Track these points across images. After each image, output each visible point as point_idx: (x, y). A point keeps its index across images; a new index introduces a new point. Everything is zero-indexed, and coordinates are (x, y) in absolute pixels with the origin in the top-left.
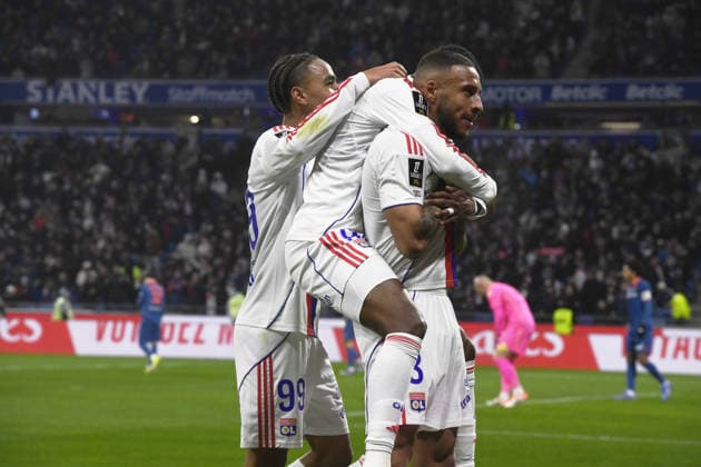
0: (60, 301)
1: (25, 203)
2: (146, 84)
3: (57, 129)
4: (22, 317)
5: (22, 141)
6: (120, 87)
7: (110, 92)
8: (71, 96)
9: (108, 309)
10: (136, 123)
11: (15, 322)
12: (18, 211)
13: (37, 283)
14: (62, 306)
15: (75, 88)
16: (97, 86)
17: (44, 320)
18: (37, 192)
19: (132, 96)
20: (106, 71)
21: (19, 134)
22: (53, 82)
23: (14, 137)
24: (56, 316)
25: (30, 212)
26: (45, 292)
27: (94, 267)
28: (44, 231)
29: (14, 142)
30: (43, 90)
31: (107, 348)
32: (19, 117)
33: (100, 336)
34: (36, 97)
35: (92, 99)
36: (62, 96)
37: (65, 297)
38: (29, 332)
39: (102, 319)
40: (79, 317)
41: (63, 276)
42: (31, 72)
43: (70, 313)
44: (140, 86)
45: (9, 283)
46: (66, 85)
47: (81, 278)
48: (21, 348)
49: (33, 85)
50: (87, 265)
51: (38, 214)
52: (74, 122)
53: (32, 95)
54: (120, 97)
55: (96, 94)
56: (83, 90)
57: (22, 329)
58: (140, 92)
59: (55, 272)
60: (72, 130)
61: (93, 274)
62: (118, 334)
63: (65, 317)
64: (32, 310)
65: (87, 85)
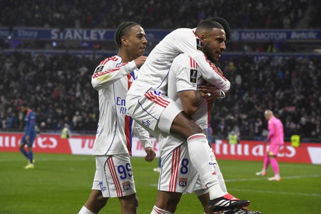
0: (65, 130)
1: (50, 85)
2: (104, 31)
3: (64, 51)
4: (48, 136)
5: (48, 56)
6: (93, 32)
7: (88, 34)
8: (71, 36)
9: (87, 133)
10: (100, 48)
11: (45, 139)
12: (47, 88)
13: (55, 121)
14: (67, 132)
15: (73, 33)
16: (83, 32)
17: (58, 138)
18: (55, 80)
19: (98, 36)
20: (87, 25)
21: (47, 53)
22: (62, 30)
23: (45, 55)
24: (63, 136)
25: (52, 89)
26: (59, 125)
27: (80, 114)
28: (58, 97)
29: (45, 57)
30: (58, 33)
31: (86, 151)
32: (47, 46)
33: (83, 146)
34: (55, 37)
35: (80, 37)
36: (67, 36)
37: (67, 127)
38: (51, 143)
39: (84, 138)
40: (74, 137)
41: (66, 119)
42: (53, 25)
43: (70, 135)
44: (102, 31)
45: (42, 121)
46: (69, 31)
47: (75, 119)
48: (47, 150)
49: (54, 31)
50: (77, 113)
51: (56, 89)
52: (71, 48)
53: (53, 36)
54: (93, 37)
55: (82, 35)
56: (76, 34)
57: (48, 142)
58: (102, 35)
59: (63, 117)
60: (71, 52)
61: (80, 118)
62: (91, 145)
63: (68, 137)
64: (53, 133)
65: (78, 32)
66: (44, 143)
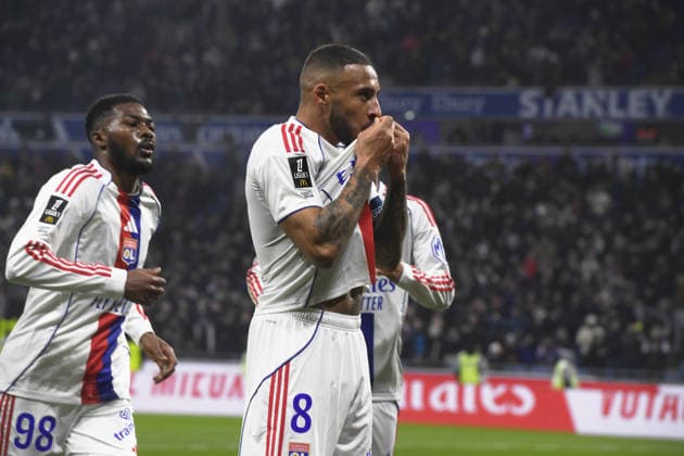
0: (562, 365)
1: (513, 240)
2: (668, 93)
3: (556, 151)
4: (510, 383)
5: (512, 165)
6: (636, 97)
7: (623, 103)
8: (573, 109)
9: (617, 376)
10: (656, 141)
11: (501, 390)
12: (505, 252)
13: (528, 340)
14: (565, 371)
15: (579, 99)
16: (607, 96)
17: (541, 389)
18: (530, 228)
19: (650, 106)
20: (620, 78)
21: (509, 156)
22: (552, 93)
23: (502, 160)
24: (557, 382)
25: (522, 251)
26: (541, 351)
27: (599, 324)
28: (537, 276)
29: (501, 168)
30: (540, 102)
31: (616, 426)
32: (509, 136)
33: (606, 410)
34: (530, 111)
35: (599, 112)
36: (562, 109)
37: (567, 359)
38: (518, 402)
39: (608, 389)
40: (585, 386)
41: (562, 334)
42: (526, 81)
43: (575, 380)
44: (661, 94)
45: (494, 340)
46: (568, 95)
47: (585, 336)
48: (508, 421)
49: (528, 97)
50: (591, 319)
51: (531, 256)
52: (575, 140)
53: (526, 108)
54: (636, 110)
55: (605, 106)
56: (589, 101)
57: (509, 398)
58: (661, 103)
59: (549, 327)
60: (576, 151)
61: (600, 332)
62: (629, 407)
63: (567, 384)
64: (521, 374)
65: (595, 96)
66: (499, 401)
